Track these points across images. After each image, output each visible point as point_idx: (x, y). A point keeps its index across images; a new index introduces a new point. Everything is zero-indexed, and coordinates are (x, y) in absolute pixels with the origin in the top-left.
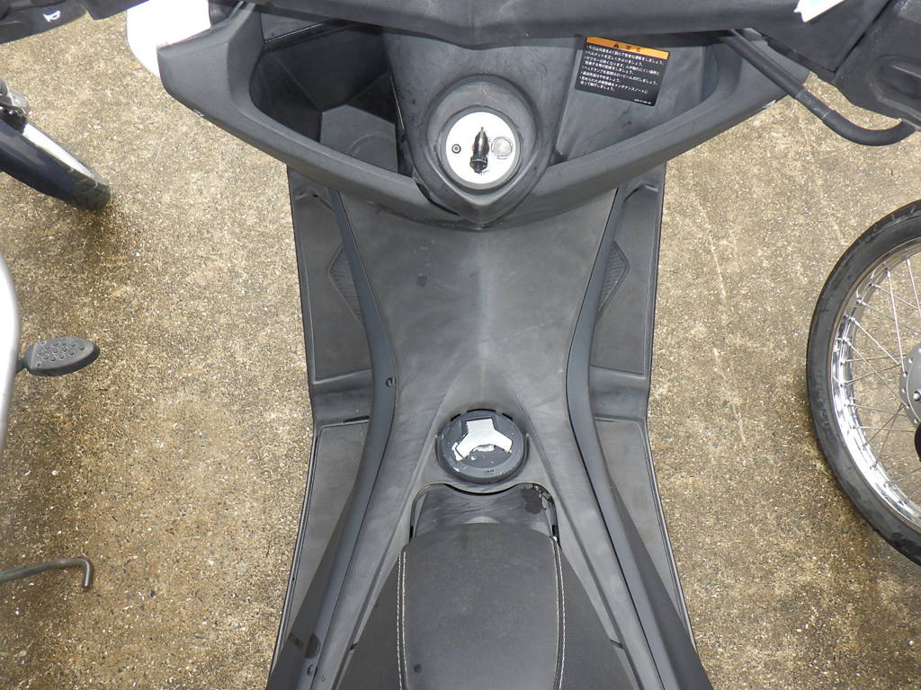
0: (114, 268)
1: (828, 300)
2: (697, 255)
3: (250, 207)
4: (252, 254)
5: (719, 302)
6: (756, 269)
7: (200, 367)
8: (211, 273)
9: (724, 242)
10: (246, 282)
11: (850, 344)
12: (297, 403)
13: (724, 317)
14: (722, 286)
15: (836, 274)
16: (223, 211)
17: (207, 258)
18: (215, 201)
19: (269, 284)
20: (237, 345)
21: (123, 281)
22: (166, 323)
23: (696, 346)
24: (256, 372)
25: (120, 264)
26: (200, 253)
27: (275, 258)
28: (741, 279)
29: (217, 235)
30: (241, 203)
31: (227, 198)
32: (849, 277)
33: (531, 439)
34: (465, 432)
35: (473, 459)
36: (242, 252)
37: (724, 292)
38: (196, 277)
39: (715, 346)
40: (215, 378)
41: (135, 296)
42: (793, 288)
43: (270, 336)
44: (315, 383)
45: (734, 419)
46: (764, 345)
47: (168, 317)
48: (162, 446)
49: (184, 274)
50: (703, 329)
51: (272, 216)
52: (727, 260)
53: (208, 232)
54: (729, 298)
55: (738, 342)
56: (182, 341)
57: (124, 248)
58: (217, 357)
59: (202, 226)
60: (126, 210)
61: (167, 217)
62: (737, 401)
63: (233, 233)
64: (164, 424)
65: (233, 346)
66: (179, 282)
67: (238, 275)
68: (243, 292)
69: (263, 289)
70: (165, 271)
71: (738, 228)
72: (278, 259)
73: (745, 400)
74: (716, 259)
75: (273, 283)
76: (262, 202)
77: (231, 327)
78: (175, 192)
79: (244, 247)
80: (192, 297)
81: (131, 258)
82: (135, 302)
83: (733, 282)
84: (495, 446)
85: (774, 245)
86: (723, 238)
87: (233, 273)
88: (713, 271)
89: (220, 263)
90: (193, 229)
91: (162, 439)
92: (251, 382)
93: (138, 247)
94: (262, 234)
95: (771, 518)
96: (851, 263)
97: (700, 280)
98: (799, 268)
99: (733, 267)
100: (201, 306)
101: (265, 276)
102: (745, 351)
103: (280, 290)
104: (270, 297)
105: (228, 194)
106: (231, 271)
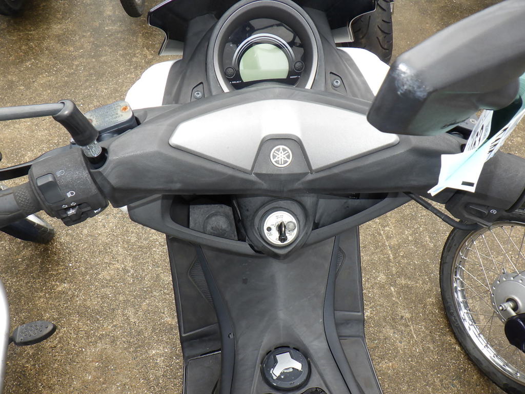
0: (57, 274)
1: (446, 258)
2: (375, 237)
3: (132, 232)
4: (135, 258)
5: (390, 261)
6: (406, 241)
7: (109, 327)
8: (113, 272)
9: (387, 228)
10: (133, 275)
11: (461, 280)
12: (167, 342)
13: (394, 269)
14: (390, 252)
15: (448, 244)
16: (117, 236)
17: (110, 263)
18: (112, 230)
19: (146, 275)
20: (130, 312)
21: (62, 281)
22: (88, 303)
23: (382, 287)
24: (142, 327)
25: (60, 271)
26: (106, 261)
27: (148, 260)
28: (399, 248)
29: (115, 249)
30: (127, 231)
31: (119, 228)
32: (455, 245)
33: (311, 361)
34: (276, 362)
35: (282, 377)
36: (129, 258)
37: (391, 256)
38: (104, 275)
39: (391, 285)
40: (119, 333)
41: (70, 289)
42: (426, 250)
43: (149, 305)
44: (184, 335)
45: (408, 326)
46: (417, 282)
47: (89, 300)
48: (90, 378)
49: (97, 274)
50: (384, 277)
52: (390, 238)
53: (110, 248)
54: (395, 258)
55: (403, 282)
56: (98, 313)
57: (62, 262)
58: (119, 321)
59: (106, 245)
60: (62, 240)
61: (87, 242)
62: (408, 315)
63: (124, 247)
64: (91, 364)
65: (128, 313)
66: (95, 278)
67: (128, 271)
68: (132, 281)
69: (143, 278)
70: (86, 273)
71: (393, 220)
72: (149, 260)
73: (412, 314)
74: (385, 238)
75: (148, 274)
77: (126, 301)
78: (90, 228)
79: (130, 255)
80: (103, 287)
81: (67, 267)
82: (70, 293)
83: (395, 249)
84: (293, 368)
85: (413, 227)
86: (386, 226)
87: (125, 270)
88: (384, 245)
89: (118, 266)
90: (101, 247)
91: (90, 373)
92: (139, 333)
93: (70, 261)
94: (140, 247)
95: (437, 382)
96: (455, 238)
97: (378, 250)
98: (427, 238)
99: (394, 242)
100: (108, 291)
101: (143, 270)
102: (407, 287)
103: (152, 278)
104: (147, 282)
105: (119, 226)
106: (124, 269)
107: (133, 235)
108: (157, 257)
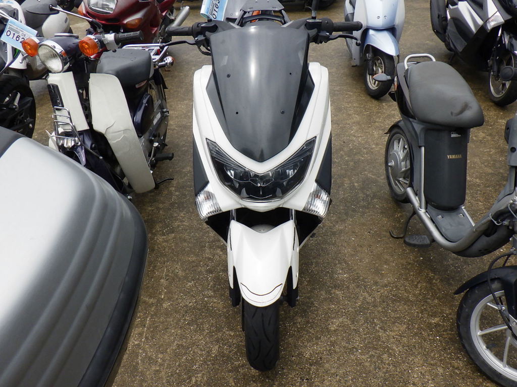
3: (389, 364)
4: (378, 338)
10: (376, 325)
16: (404, 362)
36: (383, 339)
40: (374, 287)
41: (428, 318)
43: (356, 303)
48: (385, 266)
51: (375, 359)
53: (407, 350)
58: (377, 294)
63: (392, 350)
64: (387, 272)
67: (381, 328)
69: (366, 322)
76: (384, 368)
77: (375, 306)
81: (441, 336)
89: (393, 334)
91: (386, 268)
94: (376, 349)
100: (393, 314)
101: (367, 328)
104: (361, 318)
105: (405, 373)
106: (385, 331)
107: (387, 362)
108: (357, 338)
